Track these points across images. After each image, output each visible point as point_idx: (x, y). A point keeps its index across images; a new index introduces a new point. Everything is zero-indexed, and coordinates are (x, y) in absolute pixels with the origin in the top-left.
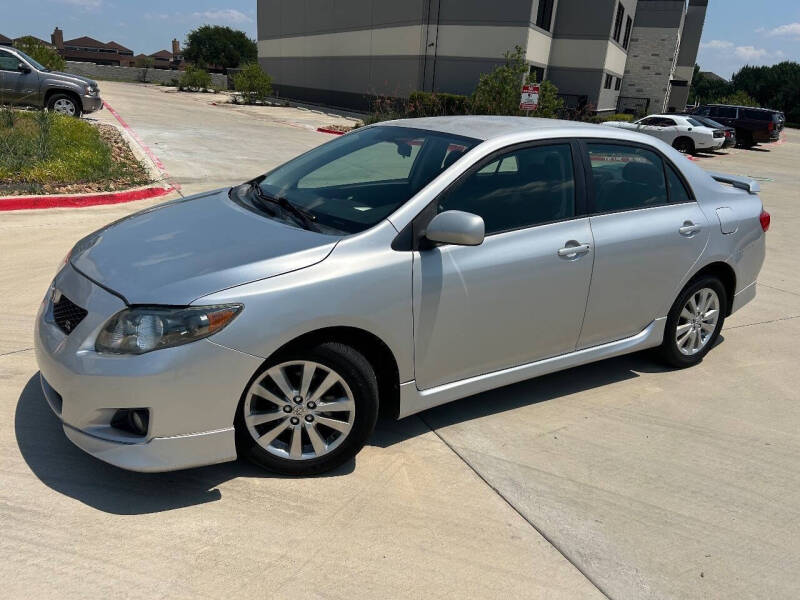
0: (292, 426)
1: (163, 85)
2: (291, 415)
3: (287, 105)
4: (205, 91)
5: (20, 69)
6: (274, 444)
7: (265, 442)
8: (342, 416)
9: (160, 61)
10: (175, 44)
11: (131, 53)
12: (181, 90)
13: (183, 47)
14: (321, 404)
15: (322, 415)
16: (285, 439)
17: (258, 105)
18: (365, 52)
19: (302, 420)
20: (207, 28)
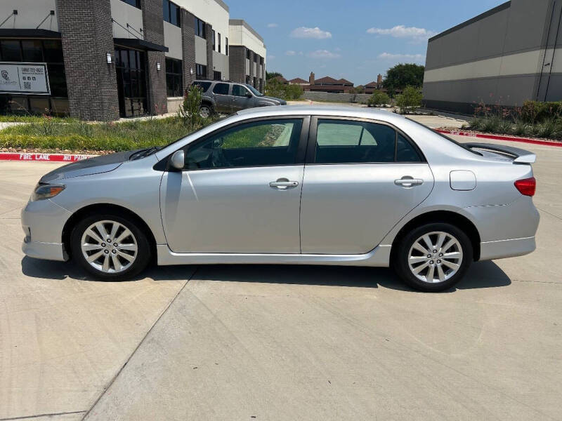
0: (105, 254)
1: (362, 104)
2: (105, 248)
3: (432, 114)
4: (385, 107)
5: (246, 96)
6: (95, 262)
7: (91, 260)
8: (131, 253)
9: (368, 89)
10: (379, 77)
11: (352, 85)
12: (369, 106)
13: (384, 78)
14: (120, 245)
15: (122, 251)
16: (101, 260)
17: (411, 114)
18: (496, 74)
19: (110, 252)
20: (401, 65)
